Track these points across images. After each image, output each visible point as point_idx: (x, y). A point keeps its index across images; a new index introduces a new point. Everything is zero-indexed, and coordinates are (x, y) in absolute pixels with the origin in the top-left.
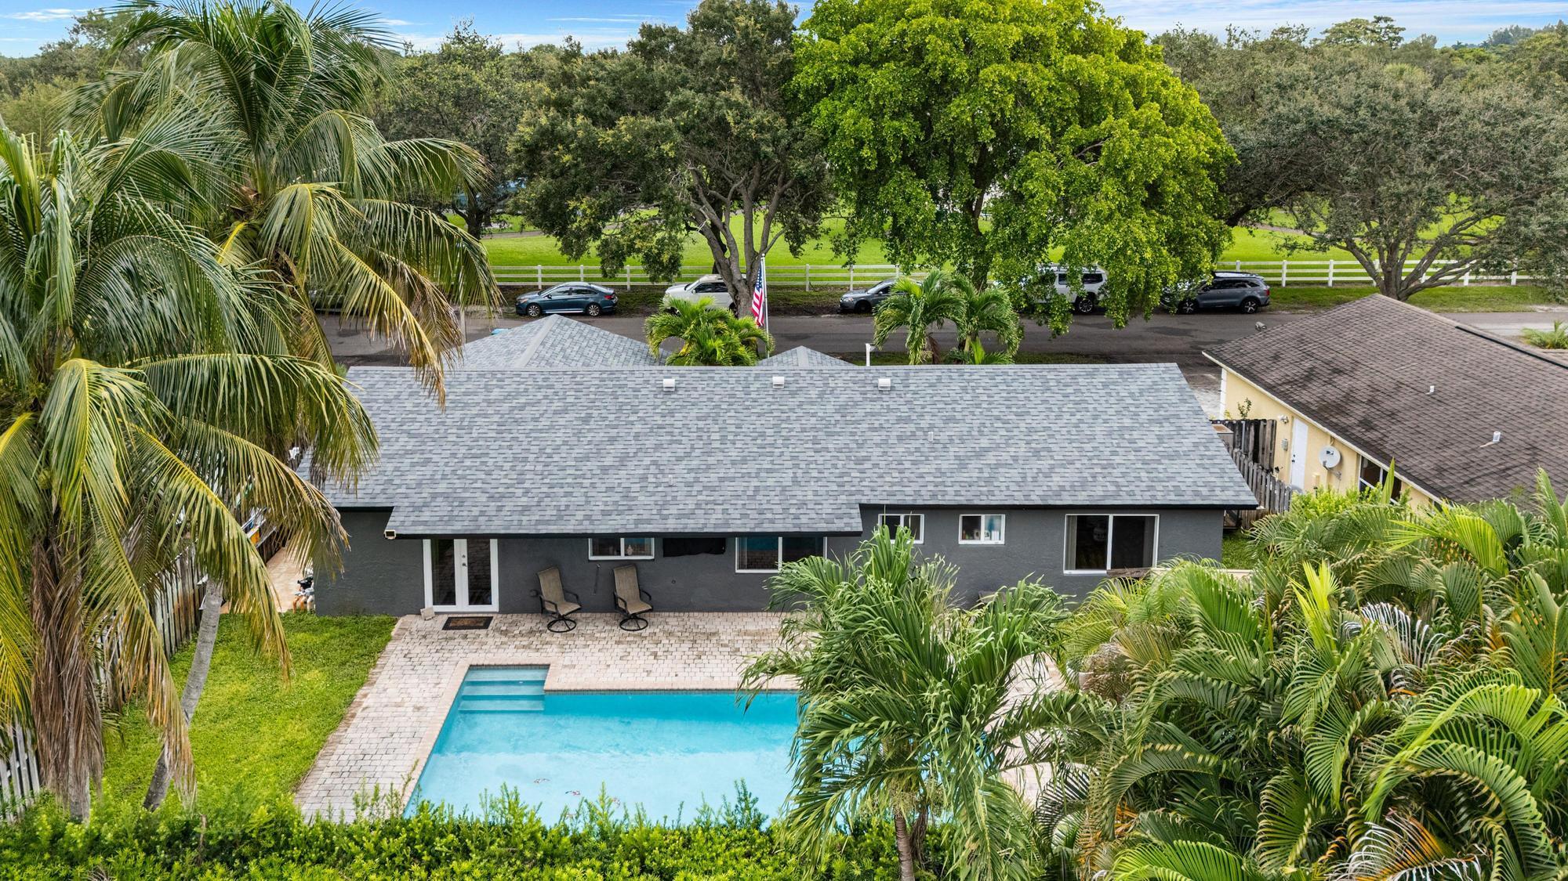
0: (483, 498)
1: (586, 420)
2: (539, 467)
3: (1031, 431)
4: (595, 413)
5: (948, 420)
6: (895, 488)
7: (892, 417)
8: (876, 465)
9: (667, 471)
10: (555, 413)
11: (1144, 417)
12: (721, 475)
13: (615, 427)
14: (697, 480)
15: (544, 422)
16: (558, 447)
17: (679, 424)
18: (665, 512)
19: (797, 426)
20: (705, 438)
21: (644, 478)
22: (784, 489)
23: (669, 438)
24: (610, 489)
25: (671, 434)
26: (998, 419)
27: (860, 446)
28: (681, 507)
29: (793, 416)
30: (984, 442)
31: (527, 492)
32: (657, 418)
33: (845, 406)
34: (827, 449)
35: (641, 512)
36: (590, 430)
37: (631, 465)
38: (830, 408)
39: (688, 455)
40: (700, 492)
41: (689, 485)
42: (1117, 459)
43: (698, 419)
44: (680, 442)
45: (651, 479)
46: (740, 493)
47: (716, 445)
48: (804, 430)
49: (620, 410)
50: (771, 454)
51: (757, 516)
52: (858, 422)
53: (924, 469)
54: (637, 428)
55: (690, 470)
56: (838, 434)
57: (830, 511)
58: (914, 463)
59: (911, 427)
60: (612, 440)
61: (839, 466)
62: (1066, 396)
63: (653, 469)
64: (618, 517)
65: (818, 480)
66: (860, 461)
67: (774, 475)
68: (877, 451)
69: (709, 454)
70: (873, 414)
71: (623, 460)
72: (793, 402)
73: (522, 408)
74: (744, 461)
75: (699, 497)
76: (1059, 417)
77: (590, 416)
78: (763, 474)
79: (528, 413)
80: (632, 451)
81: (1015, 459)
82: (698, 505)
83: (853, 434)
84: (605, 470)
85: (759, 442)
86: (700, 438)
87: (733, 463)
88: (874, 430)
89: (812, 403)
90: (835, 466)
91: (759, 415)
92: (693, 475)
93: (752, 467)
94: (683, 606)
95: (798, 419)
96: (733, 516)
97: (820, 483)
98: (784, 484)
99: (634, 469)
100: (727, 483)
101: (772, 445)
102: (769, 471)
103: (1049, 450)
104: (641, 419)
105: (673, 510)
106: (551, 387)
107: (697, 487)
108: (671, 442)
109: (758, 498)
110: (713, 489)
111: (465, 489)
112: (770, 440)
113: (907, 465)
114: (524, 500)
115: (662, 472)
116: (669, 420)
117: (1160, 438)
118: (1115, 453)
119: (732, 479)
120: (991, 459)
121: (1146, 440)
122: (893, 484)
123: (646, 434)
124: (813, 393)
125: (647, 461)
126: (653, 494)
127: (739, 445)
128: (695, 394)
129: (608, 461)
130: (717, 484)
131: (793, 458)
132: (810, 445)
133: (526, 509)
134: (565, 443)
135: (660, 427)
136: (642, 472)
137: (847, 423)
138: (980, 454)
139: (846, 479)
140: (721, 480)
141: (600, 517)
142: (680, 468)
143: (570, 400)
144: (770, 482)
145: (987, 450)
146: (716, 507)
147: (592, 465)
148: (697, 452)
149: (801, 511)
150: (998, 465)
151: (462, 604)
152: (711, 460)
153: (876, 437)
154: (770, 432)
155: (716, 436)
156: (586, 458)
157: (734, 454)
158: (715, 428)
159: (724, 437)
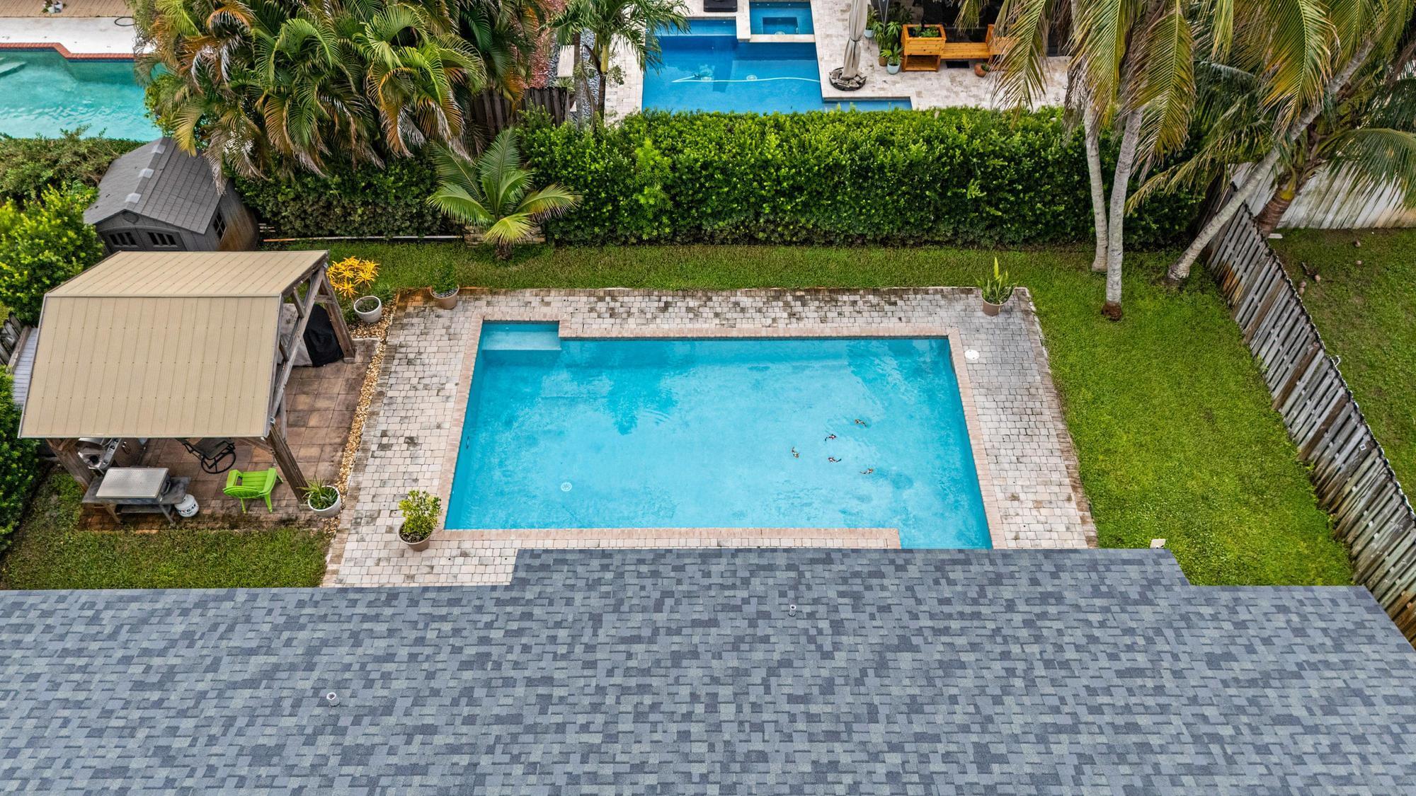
2: (1015, 649)
6: (444, 611)
8: (456, 650)
9: (803, 639)
12: (713, 630)
13: (920, 738)
14: (753, 624)
16: (1006, 690)
17: (800, 743)
18: (793, 574)
19: (572, 737)
20: (747, 709)
21: (837, 627)
22: (617, 609)
23: (814, 709)
24: (886, 609)
25: (812, 718)
27: (468, 692)
28: (771, 581)
29: (574, 767)
32: (845, 759)
34: (530, 682)
35: (827, 575)
36: (965, 729)
37: (864, 654)
39: (772, 672)
40: (746, 601)
41: (766, 616)
43: (763, 757)
44: (792, 699)
45: (824, 625)
46: (685, 601)
47: (725, 692)
48: (561, 728)
50: (628, 672)
51: (661, 568)
52: (454, 750)
54: (877, 734)
55: (765, 639)
56: (499, 720)
57: (555, 576)
60: (914, 707)
61: (518, 649)
63: (828, 647)
65: (558, 625)
66: (481, 660)
67: (628, 633)
69: (738, 673)
71: (881, 667)
74: (677, 658)
75: (745, 594)
77: (983, 768)
78: (646, 632)
80: (871, 680)
82: (746, 582)
83: (470, 720)
84: (905, 645)
85: (648, 700)
86: (756, 707)
87: (695, 654)
88: (430, 730)
90: (526, 649)
91: (639, 768)
92: (760, 633)
95: (565, 756)
96: (695, 568)
97: (558, 618)
98: (614, 617)
100: (705, 617)
101: (625, 690)
102: (637, 639)
104: (875, 757)
107: (751, 609)
108: (805, 699)
109: (657, 595)
110: (727, 608)
112: (628, 704)
113: (403, 653)
115: (811, 640)
116: (821, 752)
119: (696, 623)
122: (443, 618)
123: (858, 719)
125: (840, 658)
126: (816, 601)
127: (685, 692)
129: (905, 660)
130: (721, 616)
131: (591, 665)
132: (558, 692)
134: (997, 701)
135: (833, 736)
136: (844, 639)
137: (473, 748)
139: (514, 626)
140: (713, 623)
142: (782, 646)
144: (638, 618)
146: (720, 581)
147: (935, 652)
148: (758, 676)
149: (596, 576)
152: (732, 661)
153: (430, 713)
154: (626, 725)
155: (727, 711)
156: (950, 667)
157: (693, 672)
158: (728, 733)
159: (712, 707)
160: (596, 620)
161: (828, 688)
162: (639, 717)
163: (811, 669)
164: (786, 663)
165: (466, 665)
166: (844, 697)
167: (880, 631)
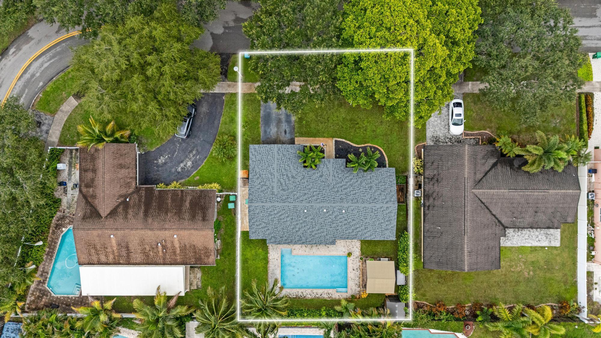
0: (279, 238)
1: (292, 219)
2: (286, 231)
3: (366, 223)
5: (353, 220)
7: (344, 219)
10: (287, 217)
11: (386, 220)
13: (297, 221)
15: (285, 220)
17: (308, 220)
19: (327, 221)
21: (303, 234)
24: (298, 236)
25: (306, 223)
26: (361, 220)
27: (337, 226)
28: (309, 240)
30: (358, 226)
32: (304, 219)
33: (336, 216)
34: (332, 227)
35: (303, 241)
36: (293, 222)
37: (301, 230)
38: (333, 216)
39: (310, 228)
42: (378, 230)
43: (311, 219)
44: (308, 225)
46: (318, 237)
47: (314, 226)
48: (329, 222)
49: (297, 217)
50: (323, 228)
51: (320, 242)
52: (338, 220)
54: (301, 221)
56: (334, 223)
57: (331, 241)
58: (346, 230)
59: (346, 222)
60: (297, 224)
62: (375, 214)
63: (304, 231)
64: (300, 242)
65: (330, 234)
67: (323, 233)
68: (340, 228)
69: (312, 228)
70: (341, 218)
72: (327, 215)
73: (281, 216)
74: (318, 230)
75: (312, 238)
76: (372, 220)
80: (300, 227)
81: (362, 230)
83: (337, 223)
84: (297, 231)
86: (311, 224)
88: (340, 222)
89: (330, 215)
90: (333, 231)
91: (321, 218)
92: (310, 233)
96: (317, 242)
100: (316, 235)
103: (367, 228)
104: (301, 219)
106: (285, 210)
109: (321, 238)
111: (276, 236)
112: (323, 225)
114: (285, 238)
116: (306, 220)
117: (387, 225)
120: (358, 230)
121: (384, 226)
122: (342, 235)
123: (302, 223)
124: (331, 212)
126: (305, 237)
127: (318, 226)
128: (310, 212)
129: (297, 229)
131: (326, 229)
132: (329, 226)
134: (290, 225)
137: (336, 220)
138: (356, 228)
139: (335, 234)
141: (297, 241)
142: (308, 231)
143: (289, 214)
146: (314, 240)
147: (294, 230)
149: (327, 241)
153: (340, 224)
155: (314, 224)
157: (317, 228)
158: (314, 222)
160: (326, 235)
161: (305, 226)
162: (322, 223)
163: (306, 228)
164: (308, 229)
165: (338, 229)
166: (303, 225)
167: (299, 233)
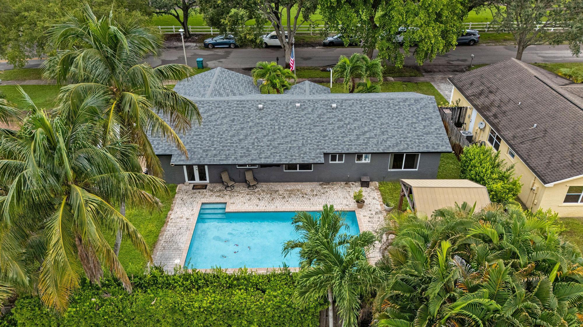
0: (201, 151)
1: (233, 121)
2: (219, 140)
3: (382, 124)
4: (236, 118)
5: (355, 120)
6: (335, 147)
7: (336, 119)
8: (330, 138)
9: (261, 141)
10: (223, 118)
11: (420, 118)
12: (279, 142)
13: (243, 124)
14: (271, 144)
15: (219, 122)
16: (224, 132)
17: (264, 122)
18: (261, 156)
19: (304, 123)
20: (273, 128)
21: (253, 144)
22: (299, 148)
23: (261, 128)
24: (242, 148)
25: (262, 126)
26: (371, 119)
27: (325, 131)
28: (266, 154)
29: (303, 119)
30: (366, 129)
31: (215, 149)
32: (257, 120)
33: (320, 115)
34: (313, 132)
35: (253, 156)
36: (234, 125)
37: (249, 138)
38: (315, 115)
39: (267, 135)
40: (272, 149)
41: (268, 146)
42: (409, 135)
43: (271, 120)
44: (264, 130)
45: (256, 144)
46: (285, 149)
47: (277, 131)
48: (306, 125)
49: (244, 117)
50: (295, 134)
51: (290, 158)
52: (324, 121)
53: (345, 139)
54: (251, 124)
55: (268, 141)
56: (318, 126)
57: (314, 156)
58: (342, 137)
59: (342, 123)
60: (242, 129)
61: (318, 139)
62: (395, 110)
63: (256, 140)
64: (245, 158)
65: (311, 144)
66: (324, 137)
67: (296, 142)
68: (330, 133)
69: (274, 134)
70: (329, 118)
71: (246, 136)
72: (303, 113)
73: (211, 116)
74: (286, 137)
75: (272, 151)
76: (392, 119)
77: (234, 119)
78: (293, 142)
79: (214, 118)
80: (249, 133)
81: (376, 135)
82: (271, 154)
83: (323, 126)
84: (240, 140)
85: (291, 129)
86: (271, 128)
87: (283, 138)
88: (329, 124)
89: (309, 114)
90: (316, 139)
91: (292, 119)
92: (269, 142)
93: (288, 140)
94: (267, 181)
95: (304, 120)
96: (283, 158)
97: (311, 145)
98: (299, 146)
99: (250, 140)
100: (281, 145)
101: (295, 131)
102: (294, 141)
103: (387, 131)
104: (252, 120)
105: (263, 156)
106: (220, 107)
107: (271, 147)
108: (262, 130)
109: (291, 151)
110: (276, 148)
111: (195, 148)
112: (295, 129)
113: (340, 138)
114: (214, 152)
115: (259, 141)
116: (261, 121)
117: (424, 126)
118: (408, 133)
119: (282, 144)
120: (368, 135)
121: (419, 127)
122: (335, 145)
123: (253, 126)
124: (310, 110)
125: (254, 137)
126: (256, 149)
127: (284, 131)
128: (269, 110)
129: (241, 137)
130: (277, 146)
131: (303, 136)
132: (308, 131)
133: (215, 155)
134: (227, 130)
135: (258, 124)
136: (252, 141)
137: (321, 122)
138: (364, 133)
139: (320, 143)
140: (279, 144)
141: (240, 158)
142: (265, 140)
143: (227, 113)
144: (295, 145)
145: (366, 132)
146: (277, 154)
147: (236, 138)
148: (271, 134)
149: (305, 156)
150: (370, 138)
151: (197, 181)
152: (275, 137)
153: (330, 127)
154: (295, 125)
155: (277, 127)
156: (234, 136)
157: (283, 134)
158: (277, 124)
159: (279, 128)
160: (303, 145)
161: (258, 131)
162: (292, 126)
163: (260, 135)
164: (265, 136)
165: (327, 136)
166: (255, 130)
167: (245, 143)
